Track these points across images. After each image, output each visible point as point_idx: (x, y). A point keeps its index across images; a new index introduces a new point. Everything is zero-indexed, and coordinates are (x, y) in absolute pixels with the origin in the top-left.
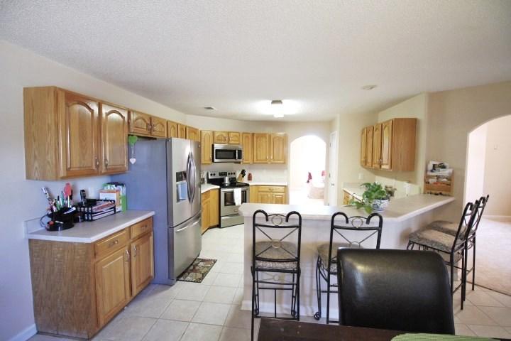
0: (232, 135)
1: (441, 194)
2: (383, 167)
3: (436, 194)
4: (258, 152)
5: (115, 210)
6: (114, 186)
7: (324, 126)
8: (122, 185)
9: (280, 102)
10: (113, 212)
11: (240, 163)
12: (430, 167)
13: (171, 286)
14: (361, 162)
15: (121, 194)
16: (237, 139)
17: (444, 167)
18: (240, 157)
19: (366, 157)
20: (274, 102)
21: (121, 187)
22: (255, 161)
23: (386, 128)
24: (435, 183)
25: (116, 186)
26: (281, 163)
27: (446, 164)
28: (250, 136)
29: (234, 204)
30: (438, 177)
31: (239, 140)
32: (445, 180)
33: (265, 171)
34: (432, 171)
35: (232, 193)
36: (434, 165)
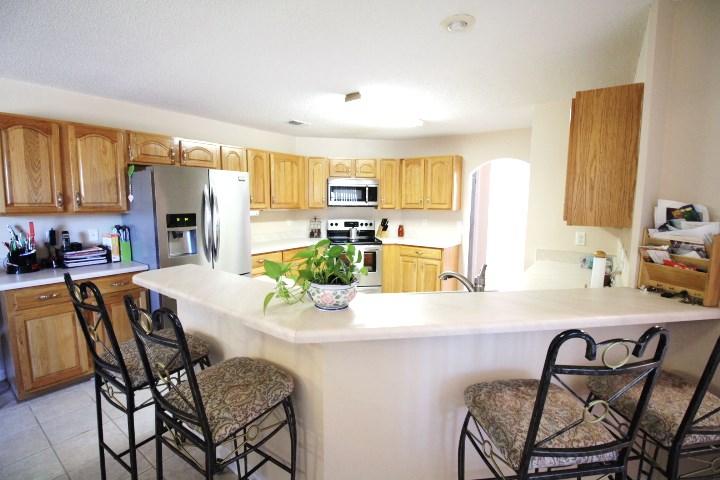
0: (361, 163)
1: (684, 294)
3: (667, 295)
5: (110, 259)
8: (125, 228)
9: (358, 95)
10: (105, 261)
11: (375, 207)
12: (661, 218)
15: (122, 240)
16: (370, 169)
17: (693, 216)
18: (374, 198)
20: (348, 97)
21: (121, 231)
22: (403, 205)
24: (666, 263)
27: (700, 208)
30: (674, 247)
31: (373, 171)
32: (693, 255)
34: (663, 228)
36: (670, 212)
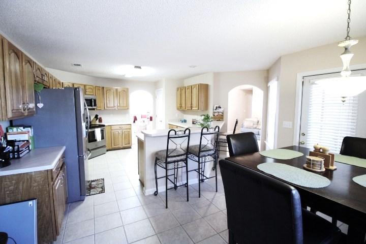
0: (87, 87)
1: (219, 120)
2: (193, 109)
4: (108, 101)
5: (29, 149)
6: (22, 128)
7: (153, 85)
8: (30, 127)
9: (140, 67)
10: (28, 151)
11: (94, 109)
12: (215, 108)
13: (83, 200)
14: (177, 107)
15: (31, 135)
16: (91, 91)
17: (220, 108)
18: (95, 105)
19: (181, 104)
20: (136, 67)
21: (29, 129)
22: (106, 108)
23: (195, 89)
24: (217, 115)
25: (24, 128)
26: (124, 109)
27: (221, 106)
28: (101, 89)
29: (96, 140)
30: (218, 112)
31: (93, 92)
32: (221, 113)
33: (112, 115)
34: (216, 110)
35: (94, 132)
